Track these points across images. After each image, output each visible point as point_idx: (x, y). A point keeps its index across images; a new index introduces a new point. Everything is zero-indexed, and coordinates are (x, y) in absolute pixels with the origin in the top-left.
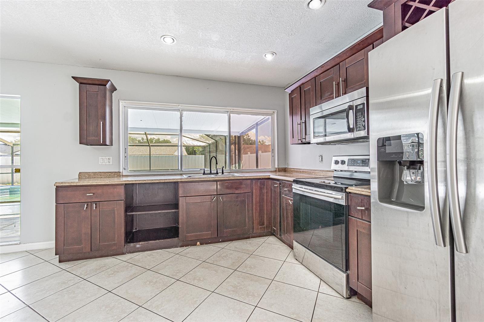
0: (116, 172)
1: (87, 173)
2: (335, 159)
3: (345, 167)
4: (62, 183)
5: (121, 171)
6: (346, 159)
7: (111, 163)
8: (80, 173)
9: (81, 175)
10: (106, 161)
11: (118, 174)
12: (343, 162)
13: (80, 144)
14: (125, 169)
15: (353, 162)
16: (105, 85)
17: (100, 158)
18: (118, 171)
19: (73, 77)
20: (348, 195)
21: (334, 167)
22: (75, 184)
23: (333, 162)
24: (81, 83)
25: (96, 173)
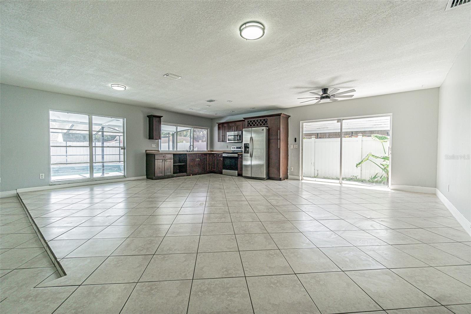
0: (158, 151)
1: (149, 150)
2: (232, 147)
3: (235, 149)
6: (236, 147)
7: (156, 147)
10: (154, 146)
12: (235, 148)
15: (237, 148)
16: (161, 118)
17: (152, 144)
20: (238, 154)
21: (232, 149)
23: (232, 148)
25: (151, 150)
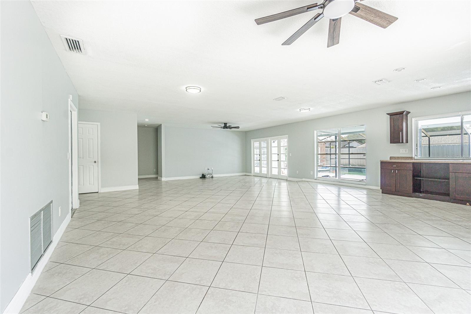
0: (410, 157)
1: (394, 157)
4: (383, 160)
5: (413, 156)
7: (407, 152)
8: (390, 157)
9: (391, 158)
10: (404, 151)
11: (411, 158)
13: (390, 143)
14: (416, 156)
16: (403, 114)
17: (401, 149)
18: (411, 156)
19: (387, 114)
22: (388, 161)
24: (391, 115)
25: (399, 157)
